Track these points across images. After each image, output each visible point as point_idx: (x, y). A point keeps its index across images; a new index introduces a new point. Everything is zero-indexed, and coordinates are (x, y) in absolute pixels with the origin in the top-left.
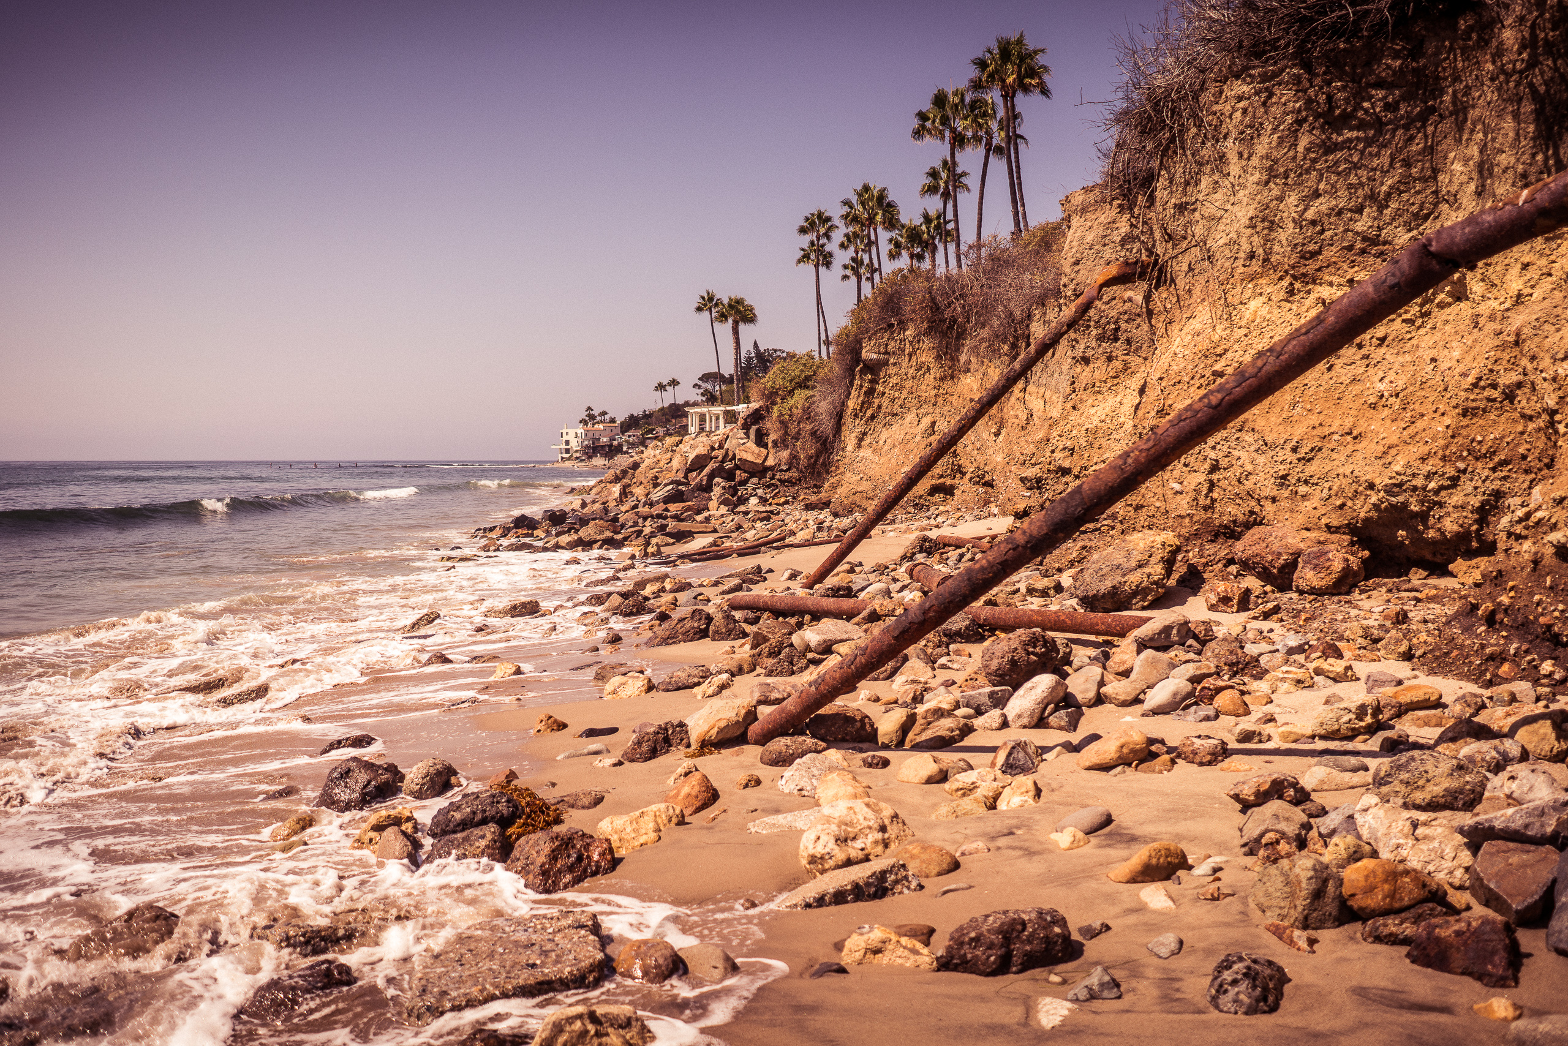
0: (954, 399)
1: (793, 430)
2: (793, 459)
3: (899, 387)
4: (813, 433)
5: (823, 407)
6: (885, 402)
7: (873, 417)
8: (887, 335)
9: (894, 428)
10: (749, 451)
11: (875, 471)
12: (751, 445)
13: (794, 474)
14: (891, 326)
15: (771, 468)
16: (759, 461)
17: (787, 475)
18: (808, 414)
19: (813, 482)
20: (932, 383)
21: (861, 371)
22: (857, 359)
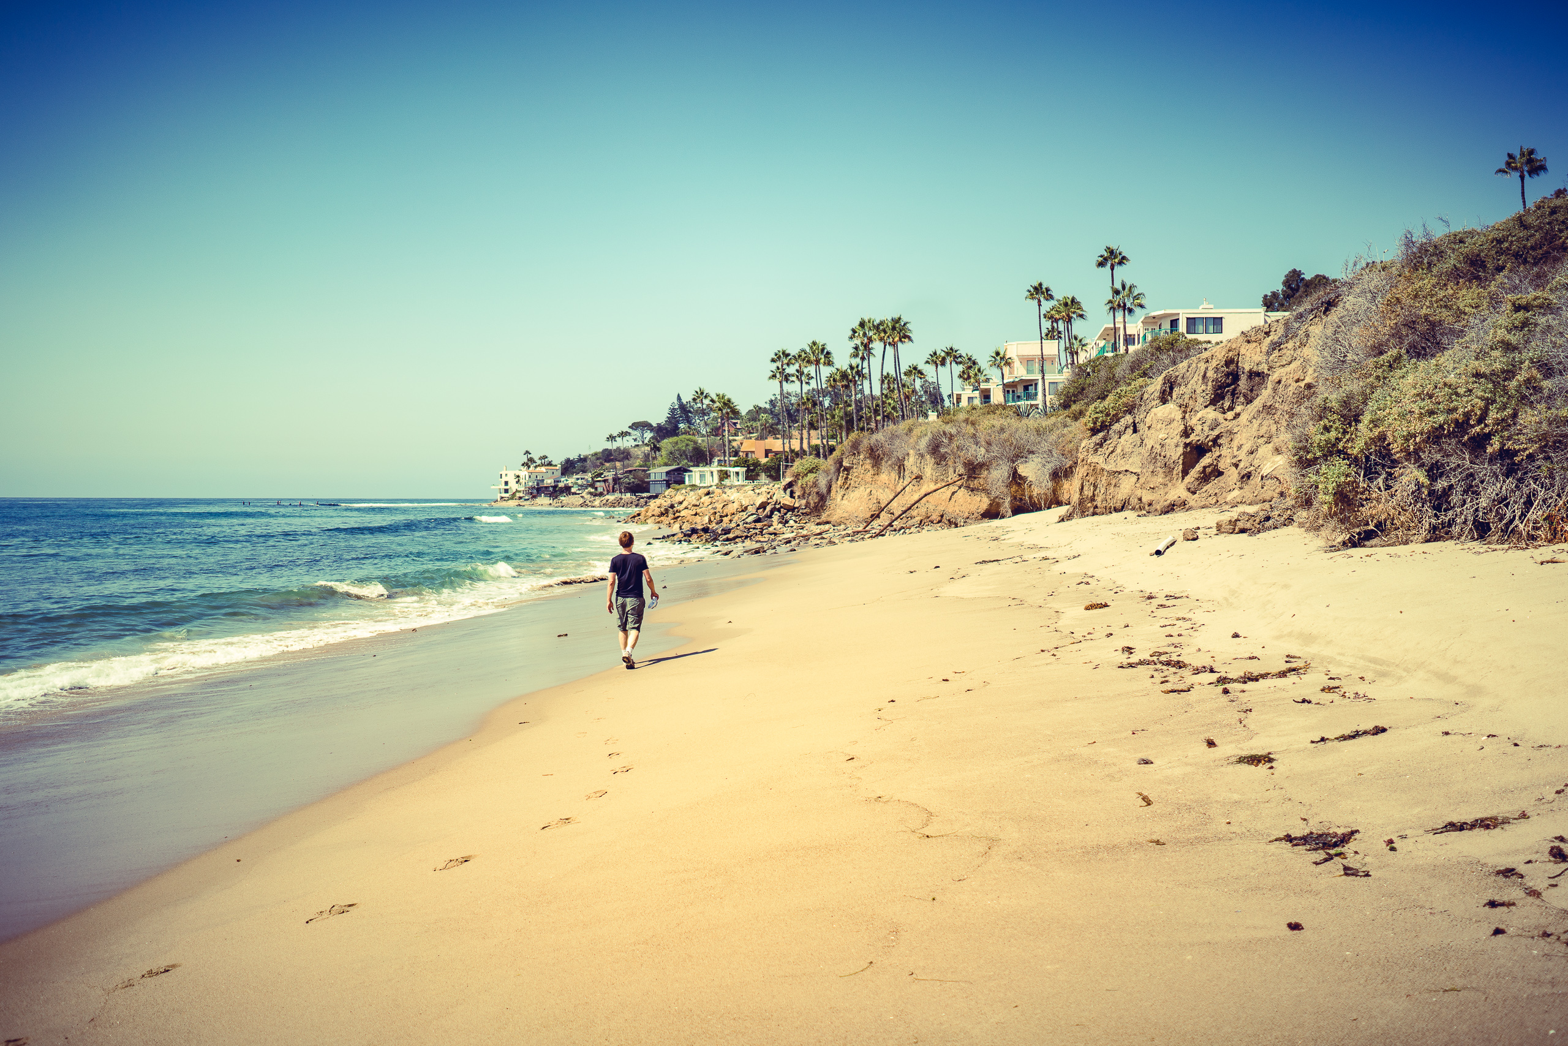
0: (878, 482)
1: (807, 492)
2: (807, 505)
3: (857, 477)
4: (817, 493)
5: (823, 483)
6: (852, 482)
7: (848, 488)
8: (853, 457)
9: (856, 492)
10: (787, 500)
11: (849, 509)
12: (788, 497)
13: (808, 510)
14: (854, 454)
15: (797, 508)
16: (792, 505)
17: (805, 511)
18: (815, 484)
19: (816, 514)
20: (870, 476)
21: (843, 470)
22: (841, 465)
